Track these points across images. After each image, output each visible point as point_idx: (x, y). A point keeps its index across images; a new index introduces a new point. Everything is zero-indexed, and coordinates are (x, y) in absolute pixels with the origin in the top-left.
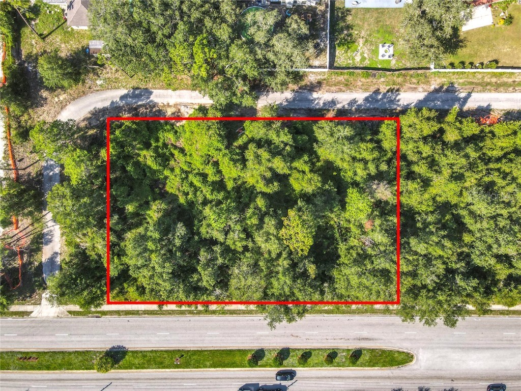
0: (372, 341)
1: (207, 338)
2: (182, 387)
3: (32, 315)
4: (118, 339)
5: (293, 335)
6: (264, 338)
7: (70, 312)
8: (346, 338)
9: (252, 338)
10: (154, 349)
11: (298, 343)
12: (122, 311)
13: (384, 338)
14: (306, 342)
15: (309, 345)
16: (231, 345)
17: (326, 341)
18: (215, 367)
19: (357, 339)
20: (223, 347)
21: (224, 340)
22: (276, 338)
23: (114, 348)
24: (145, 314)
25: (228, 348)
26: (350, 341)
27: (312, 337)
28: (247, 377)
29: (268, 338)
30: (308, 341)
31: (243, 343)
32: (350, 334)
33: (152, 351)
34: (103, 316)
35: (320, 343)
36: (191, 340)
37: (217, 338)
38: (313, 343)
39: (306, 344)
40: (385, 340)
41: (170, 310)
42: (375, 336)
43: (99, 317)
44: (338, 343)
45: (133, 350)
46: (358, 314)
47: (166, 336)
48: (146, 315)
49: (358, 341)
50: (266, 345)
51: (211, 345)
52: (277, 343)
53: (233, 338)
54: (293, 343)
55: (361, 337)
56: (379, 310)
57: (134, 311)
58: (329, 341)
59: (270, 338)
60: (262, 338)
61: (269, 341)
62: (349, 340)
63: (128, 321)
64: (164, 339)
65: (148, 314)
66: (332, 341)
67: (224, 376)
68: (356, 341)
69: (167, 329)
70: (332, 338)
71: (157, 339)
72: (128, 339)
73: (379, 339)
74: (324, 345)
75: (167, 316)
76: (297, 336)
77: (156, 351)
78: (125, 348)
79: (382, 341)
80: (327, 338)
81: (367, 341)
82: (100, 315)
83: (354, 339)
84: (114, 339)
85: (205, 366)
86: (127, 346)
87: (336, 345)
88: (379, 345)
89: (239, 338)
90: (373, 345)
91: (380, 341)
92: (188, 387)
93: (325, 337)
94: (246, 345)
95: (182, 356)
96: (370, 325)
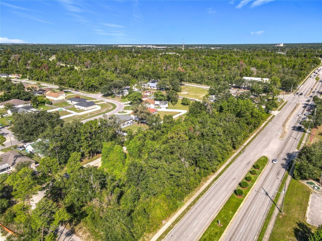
1: (213, 207)
2: (243, 234)
5: (233, 179)
6: (228, 188)
8: (245, 167)
10: (203, 233)
12: (163, 235)
17: (242, 173)
20: (224, 203)
21: (219, 201)
24: (174, 225)
25: (226, 202)
27: (238, 175)
28: (250, 203)
31: (226, 196)
32: (243, 166)
33: (204, 234)
36: (209, 213)
41: (183, 212)
42: (248, 161)
44: (245, 171)
47: (198, 223)
51: (219, 207)
53: (220, 198)
54: (238, 181)
55: (247, 164)
57: (167, 229)
59: (230, 186)
63: (172, 236)
64: (199, 225)
68: (248, 166)
69: (194, 220)
71: (196, 228)
75: (185, 216)
76: (235, 179)
77: (206, 232)
79: (252, 160)
80: (241, 171)
81: (250, 163)
85: (233, 215)
88: (254, 161)
89: (222, 196)
90: (253, 163)
92: (244, 230)
95: (218, 221)
96: (242, 160)
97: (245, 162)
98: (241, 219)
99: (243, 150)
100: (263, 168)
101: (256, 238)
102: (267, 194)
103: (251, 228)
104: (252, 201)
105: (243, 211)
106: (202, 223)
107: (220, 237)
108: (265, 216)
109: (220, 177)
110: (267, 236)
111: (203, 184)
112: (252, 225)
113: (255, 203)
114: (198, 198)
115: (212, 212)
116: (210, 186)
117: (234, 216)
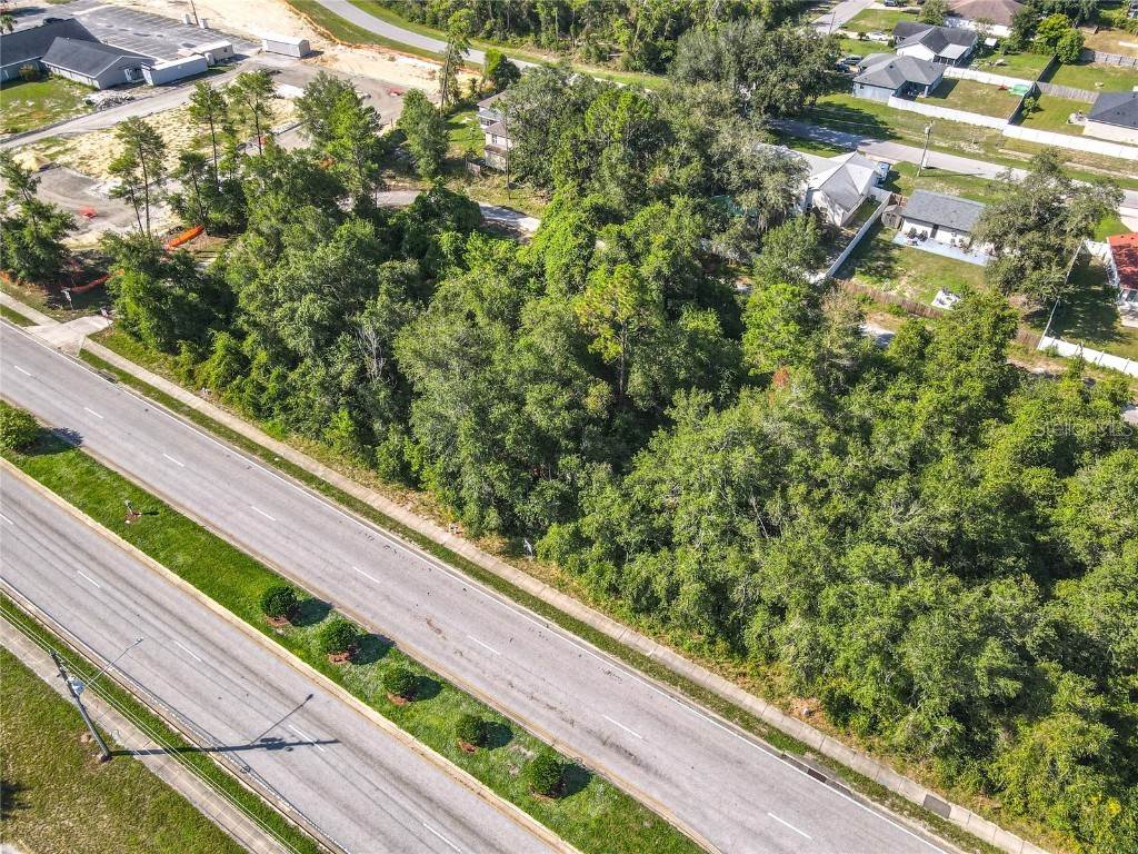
0: (641, 772)
1: (239, 514)
2: (69, 572)
3: (31, 329)
4: (91, 424)
5: (434, 622)
6: (358, 586)
7: (83, 352)
8: (568, 715)
9: (331, 569)
10: (121, 473)
11: (427, 646)
12: (158, 392)
13: (687, 786)
14: (448, 658)
15: (452, 668)
16: (271, 556)
17: (504, 686)
18: (183, 576)
19: (599, 738)
20: (250, 550)
21: (268, 537)
22: (385, 603)
23: (64, 431)
24: (188, 415)
25: (257, 558)
26: (576, 730)
27: (474, 656)
28: (224, 645)
29: (367, 591)
30: (457, 657)
31: (300, 568)
32: (588, 712)
33: (110, 472)
34: (120, 383)
35: (484, 680)
36: (206, 499)
37: (260, 527)
38: (465, 670)
39: (444, 662)
40: (685, 794)
42: (663, 762)
43: (111, 380)
44: (533, 712)
45: (87, 452)
46: (646, 672)
47: (173, 466)
48: (186, 419)
49: (599, 745)
50: (346, 603)
51: (230, 532)
52: (375, 615)
53: (292, 546)
54: (415, 641)
55: (612, 740)
56: (716, 696)
57: (177, 401)
58: (514, 693)
59: (371, 595)
60: (353, 583)
61: (361, 599)
62: (572, 723)
63: (147, 410)
64: (162, 468)
65: (193, 418)
66: (521, 697)
67: (177, 609)
68: (591, 741)
69: (190, 457)
70: (529, 690)
71: (151, 461)
72: (106, 433)
73: (669, 780)
74: (490, 693)
75: (221, 439)
76: (439, 631)
77: (118, 478)
78: (80, 442)
79: (676, 793)
80: (516, 681)
81: (626, 763)
82: (117, 377)
83: (590, 732)
84: (86, 420)
85: (167, 561)
86: (86, 441)
87: (525, 714)
88: (656, 795)
89: (303, 554)
90: (636, 783)
91: (666, 787)
93: (509, 677)
94: (301, 575)
95: (154, 514)
96: (664, 723)
97: (633, 735)
98: (140, 586)
99: (826, 769)
100: (557, 830)
101: (31, 607)
102: (272, 744)
103: (78, 605)
104: (235, 659)
105: (179, 601)
106: (165, 474)
107: (82, 507)
108: (118, 675)
109: (458, 572)
110: (17, 644)
111: (403, 501)
112: (89, 612)
113: (213, 663)
114: (309, 479)
115: (211, 507)
116: (383, 524)
117: (161, 566)
